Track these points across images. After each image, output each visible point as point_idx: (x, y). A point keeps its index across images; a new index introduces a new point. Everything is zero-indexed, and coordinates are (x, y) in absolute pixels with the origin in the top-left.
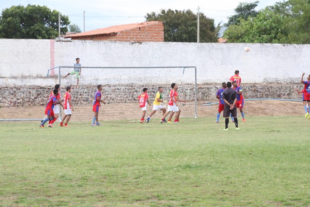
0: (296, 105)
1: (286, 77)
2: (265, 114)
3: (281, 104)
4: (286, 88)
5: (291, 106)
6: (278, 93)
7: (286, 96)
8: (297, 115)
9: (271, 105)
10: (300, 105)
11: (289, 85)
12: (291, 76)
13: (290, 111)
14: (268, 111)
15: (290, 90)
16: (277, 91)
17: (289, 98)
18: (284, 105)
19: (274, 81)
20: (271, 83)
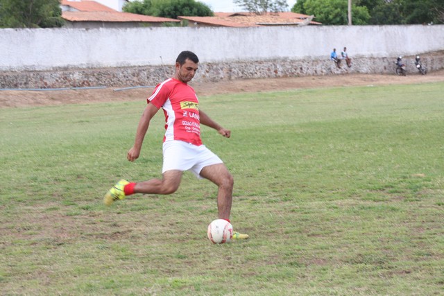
0: (36, 95)
1: (20, 65)
2: (7, 106)
3: (21, 94)
4: (23, 76)
5: (31, 96)
6: (15, 82)
7: (23, 86)
8: (40, 105)
9: (11, 96)
10: (40, 94)
11: (24, 74)
12: (26, 64)
13: (32, 101)
14: (9, 102)
15: (27, 79)
16: (13, 80)
17: (27, 88)
18: (24, 95)
19: (8, 69)
20: (5, 72)
